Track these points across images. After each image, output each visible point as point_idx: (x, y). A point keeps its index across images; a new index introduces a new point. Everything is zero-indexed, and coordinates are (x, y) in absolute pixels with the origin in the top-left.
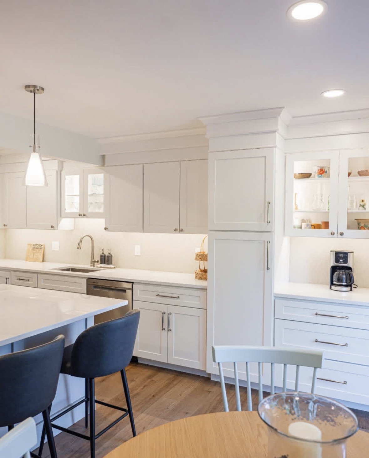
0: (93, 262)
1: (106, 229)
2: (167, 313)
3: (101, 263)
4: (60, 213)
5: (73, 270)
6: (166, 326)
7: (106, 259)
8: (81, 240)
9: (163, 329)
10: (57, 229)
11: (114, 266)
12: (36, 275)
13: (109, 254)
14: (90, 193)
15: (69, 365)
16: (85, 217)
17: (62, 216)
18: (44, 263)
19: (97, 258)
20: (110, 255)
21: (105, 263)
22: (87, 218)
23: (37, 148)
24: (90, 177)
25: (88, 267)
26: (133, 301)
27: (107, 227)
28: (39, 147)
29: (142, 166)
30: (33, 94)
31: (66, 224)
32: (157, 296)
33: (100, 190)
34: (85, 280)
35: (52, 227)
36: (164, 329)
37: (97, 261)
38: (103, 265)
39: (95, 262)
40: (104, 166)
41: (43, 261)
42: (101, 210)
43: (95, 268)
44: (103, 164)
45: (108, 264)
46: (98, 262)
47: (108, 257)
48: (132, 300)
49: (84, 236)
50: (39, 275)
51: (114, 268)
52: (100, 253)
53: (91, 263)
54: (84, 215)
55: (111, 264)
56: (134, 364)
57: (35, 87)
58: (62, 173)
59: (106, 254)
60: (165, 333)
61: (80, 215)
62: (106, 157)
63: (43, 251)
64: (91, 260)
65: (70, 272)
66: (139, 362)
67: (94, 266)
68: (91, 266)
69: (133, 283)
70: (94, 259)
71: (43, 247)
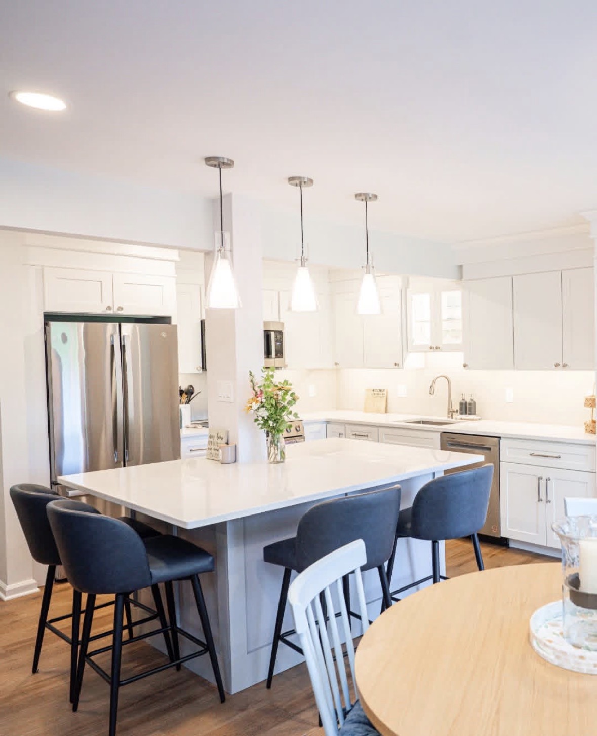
0: (451, 412)
1: (465, 366)
2: (544, 478)
3: (461, 413)
4: (406, 345)
5: (424, 422)
6: (543, 497)
7: (467, 408)
8: (434, 382)
9: (540, 500)
10: (403, 368)
11: (478, 418)
12: (376, 429)
13: (472, 400)
14: (444, 317)
15: (409, 525)
16: (438, 350)
17: (409, 350)
18: (388, 414)
19: (457, 407)
20: (472, 402)
21: (466, 413)
22: (442, 351)
23: (371, 268)
24: (445, 296)
25: (444, 418)
26: (501, 463)
27: (467, 364)
28: (373, 267)
29: (510, 278)
30: (364, 203)
31: (413, 360)
32: (531, 455)
33: (458, 313)
34: (439, 435)
35: (396, 365)
36: (542, 500)
37: (455, 410)
38: (464, 416)
39: (454, 411)
40: (461, 280)
41: (386, 412)
42: (459, 341)
43: (453, 420)
44: (461, 277)
45: (470, 414)
46: (457, 411)
47: (470, 404)
48: (500, 461)
49: (436, 377)
50: (381, 430)
51: (479, 419)
52: (460, 400)
53: (448, 414)
54: (437, 348)
55: (475, 414)
56: (504, 548)
57: (366, 195)
58: (408, 290)
59: (468, 401)
60: (542, 505)
61: (431, 348)
62: (464, 268)
63: (385, 398)
64: (448, 409)
65: (421, 425)
66: (512, 545)
67: (452, 418)
68: (449, 417)
69: (499, 438)
70: (452, 407)
71: (385, 393)
